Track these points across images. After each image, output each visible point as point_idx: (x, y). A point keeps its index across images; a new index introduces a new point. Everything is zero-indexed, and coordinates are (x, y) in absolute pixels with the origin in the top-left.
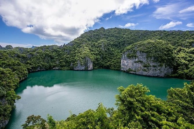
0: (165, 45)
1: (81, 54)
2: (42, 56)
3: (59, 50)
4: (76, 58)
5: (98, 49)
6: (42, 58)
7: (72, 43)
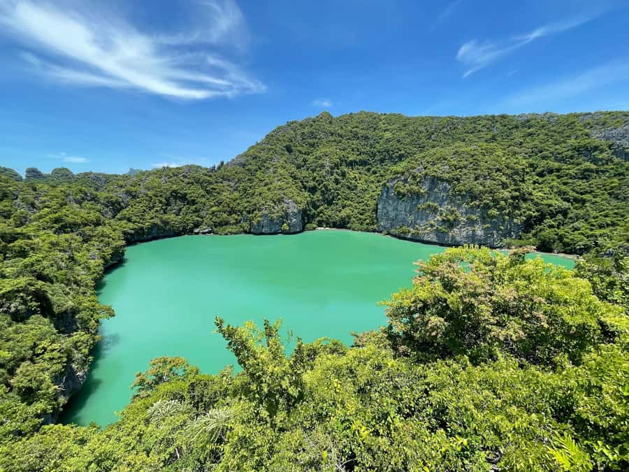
0: (504, 159)
1: (269, 189)
2: (161, 196)
3: (209, 179)
4: (255, 201)
5: (315, 174)
6: (161, 202)
7: (243, 160)
